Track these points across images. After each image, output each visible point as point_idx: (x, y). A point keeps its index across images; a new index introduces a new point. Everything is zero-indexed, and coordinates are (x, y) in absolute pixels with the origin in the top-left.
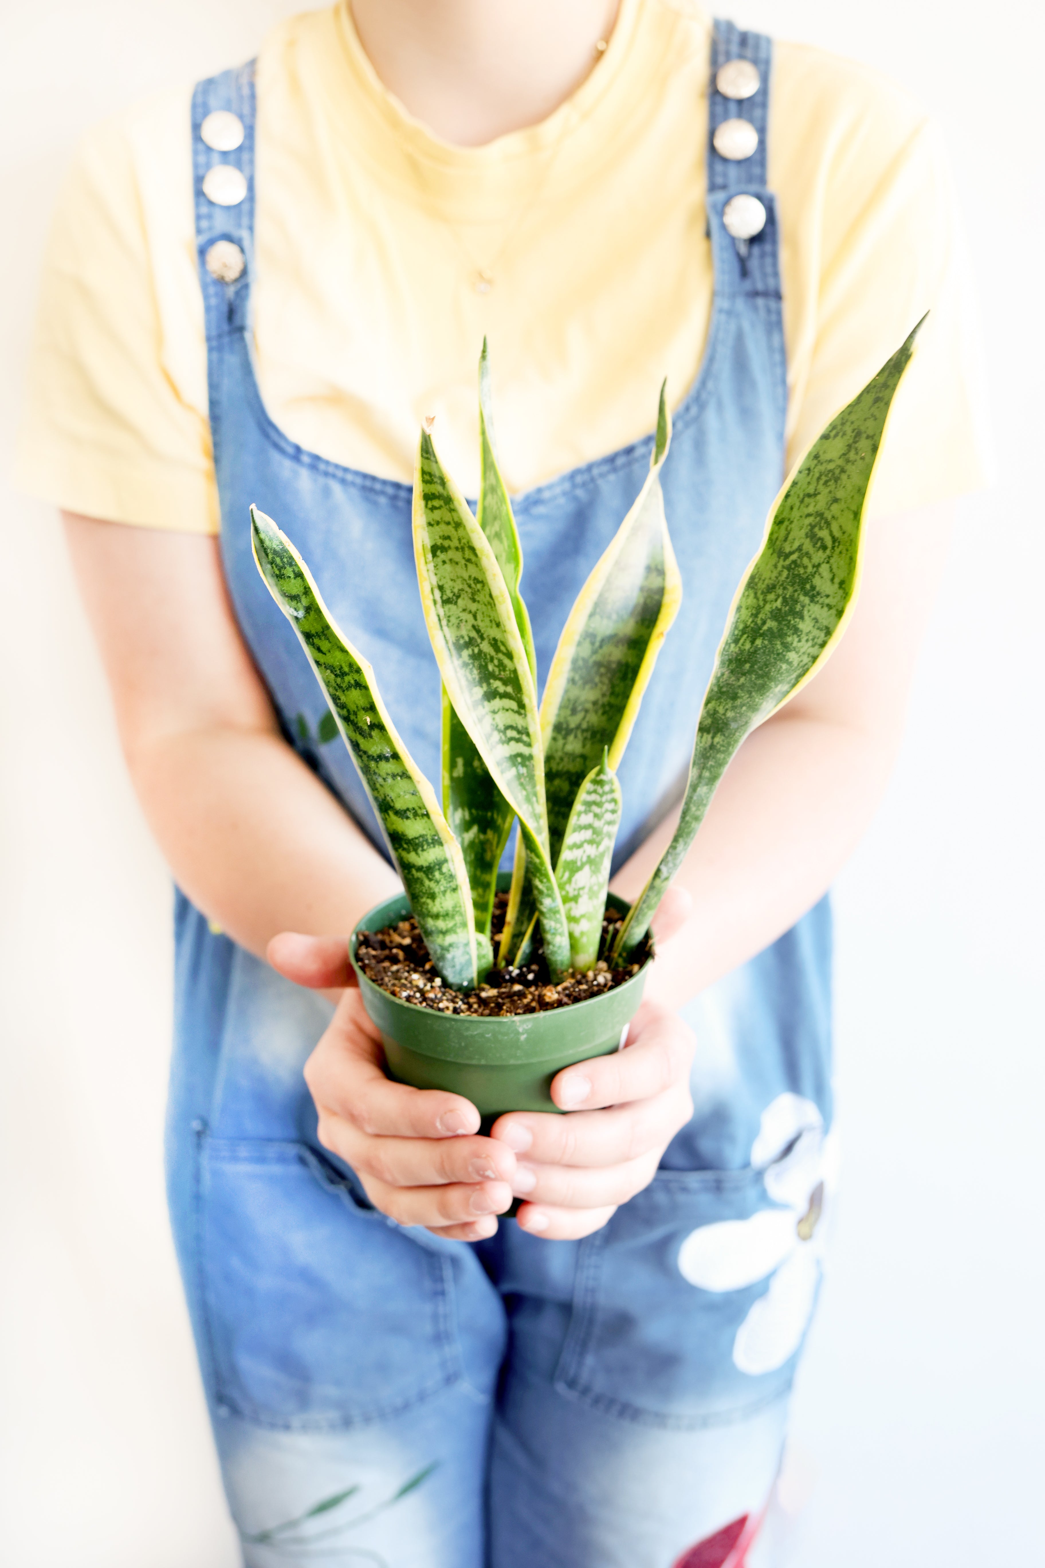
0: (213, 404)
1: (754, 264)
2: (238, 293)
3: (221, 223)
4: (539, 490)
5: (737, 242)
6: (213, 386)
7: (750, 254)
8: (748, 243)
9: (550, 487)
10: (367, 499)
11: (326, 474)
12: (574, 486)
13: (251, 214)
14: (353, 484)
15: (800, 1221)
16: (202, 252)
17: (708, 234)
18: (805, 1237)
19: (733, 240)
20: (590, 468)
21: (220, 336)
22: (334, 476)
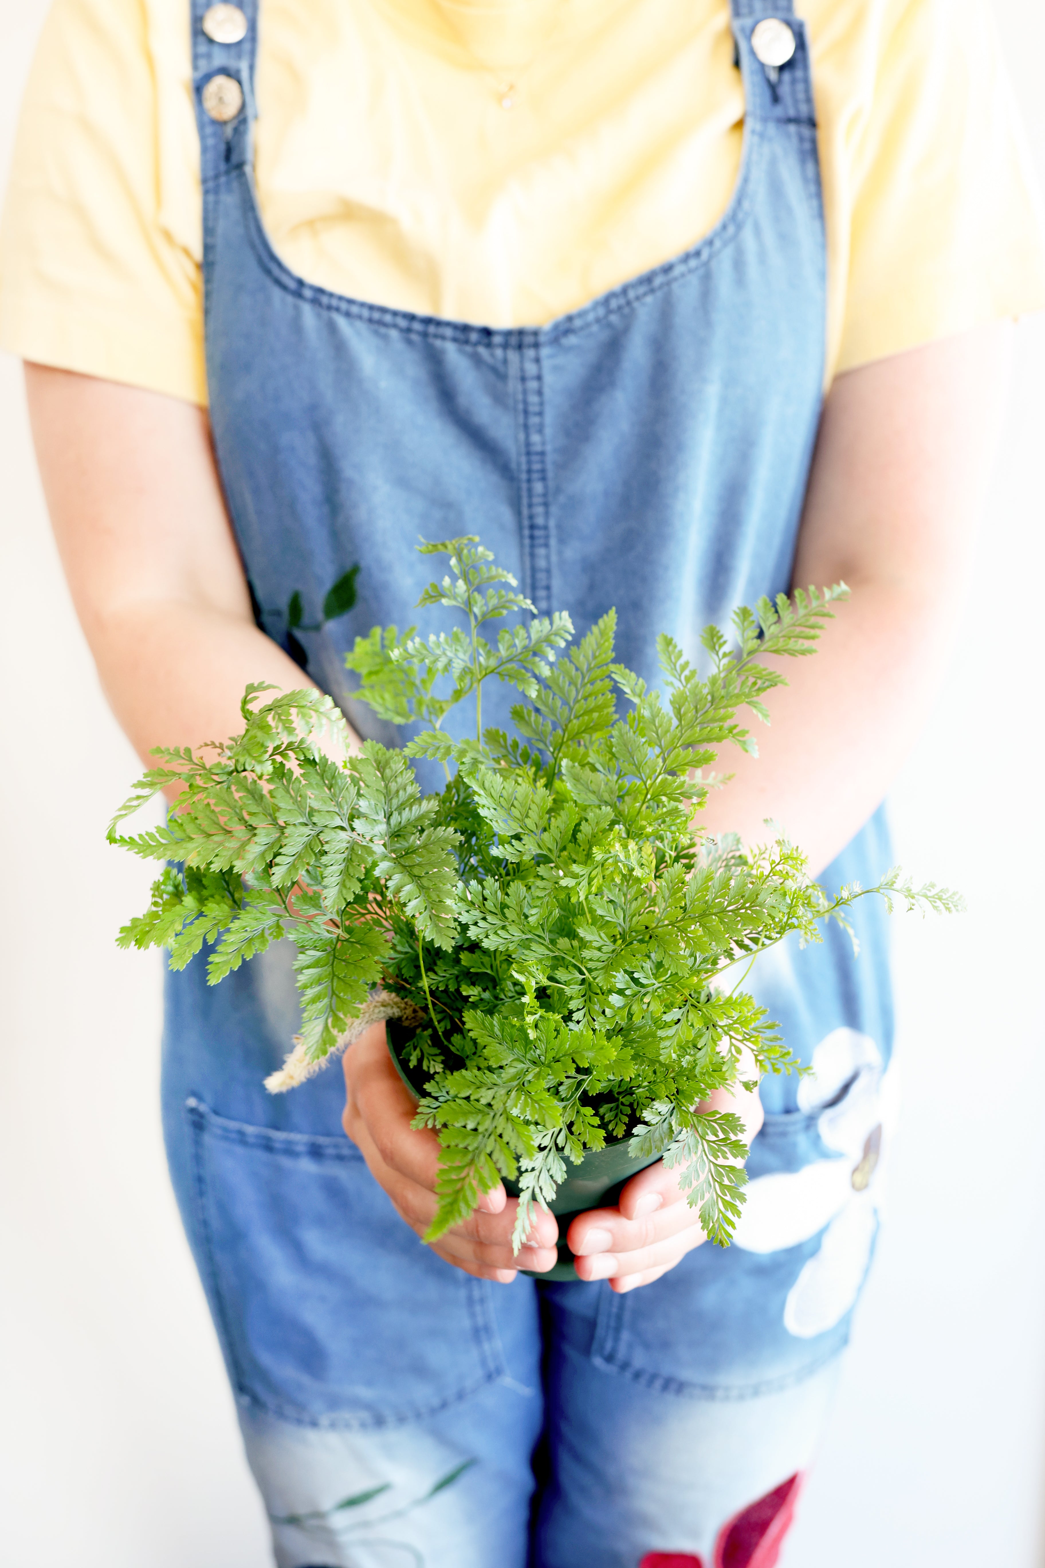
0: (208, 248)
1: (785, 90)
2: (236, 130)
3: (219, 59)
4: (570, 318)
5: (767, 69)
6: (208, 231)
7: (780, 81)
8: (777, 70)
9: (582, 314)
10: (376, 333)
11: (329, 308)
12: (609, 312)
13: (253, 53)
14: (360, 317)
15: (855, 1170)
16: (198, 89)
17: (737, 64)
18: (857, 1188)
19: (762, 66)
20: (625, 290)
21: (216, 177)
22: (338, 309)
